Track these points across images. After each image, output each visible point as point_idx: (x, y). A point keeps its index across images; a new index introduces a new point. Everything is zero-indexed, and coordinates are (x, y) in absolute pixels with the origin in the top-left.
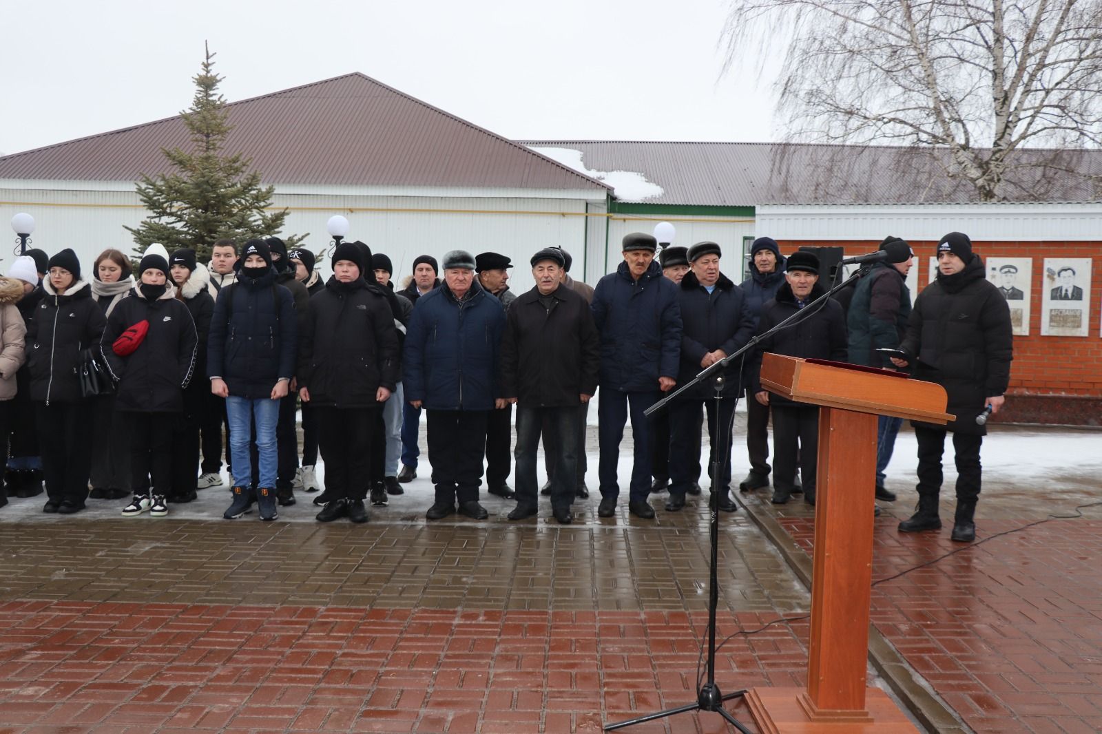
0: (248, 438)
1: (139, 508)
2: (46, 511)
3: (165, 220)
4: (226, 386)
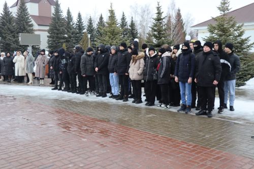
4: (178, 79)
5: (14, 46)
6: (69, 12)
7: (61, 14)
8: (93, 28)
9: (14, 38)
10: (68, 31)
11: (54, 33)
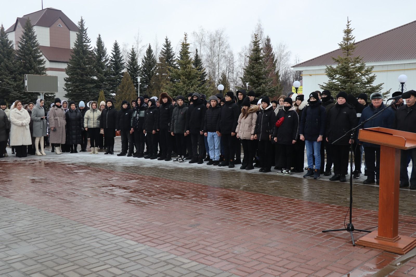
0: (311, 153)
1: (282, 172)
2: (260, 171)
3: (334, 81)
4: (304, 137)
5: (14, 93)
6: (99, 42)
7: (88, 44)
8: (138, 67)
9: (15, 81)
10: (99, 71)
11: (77, 74)
